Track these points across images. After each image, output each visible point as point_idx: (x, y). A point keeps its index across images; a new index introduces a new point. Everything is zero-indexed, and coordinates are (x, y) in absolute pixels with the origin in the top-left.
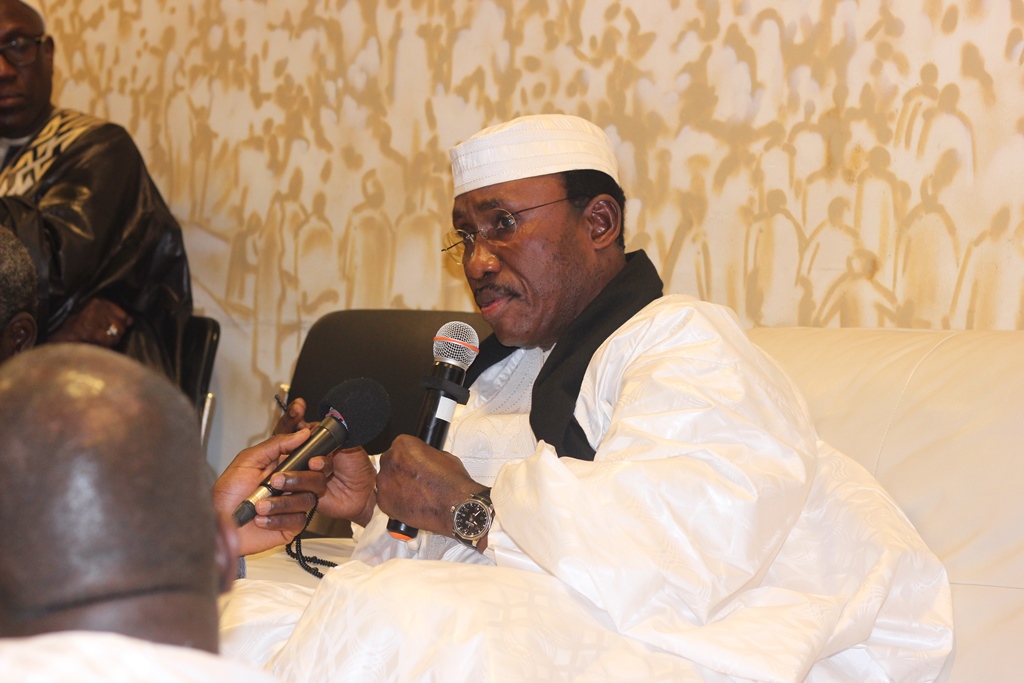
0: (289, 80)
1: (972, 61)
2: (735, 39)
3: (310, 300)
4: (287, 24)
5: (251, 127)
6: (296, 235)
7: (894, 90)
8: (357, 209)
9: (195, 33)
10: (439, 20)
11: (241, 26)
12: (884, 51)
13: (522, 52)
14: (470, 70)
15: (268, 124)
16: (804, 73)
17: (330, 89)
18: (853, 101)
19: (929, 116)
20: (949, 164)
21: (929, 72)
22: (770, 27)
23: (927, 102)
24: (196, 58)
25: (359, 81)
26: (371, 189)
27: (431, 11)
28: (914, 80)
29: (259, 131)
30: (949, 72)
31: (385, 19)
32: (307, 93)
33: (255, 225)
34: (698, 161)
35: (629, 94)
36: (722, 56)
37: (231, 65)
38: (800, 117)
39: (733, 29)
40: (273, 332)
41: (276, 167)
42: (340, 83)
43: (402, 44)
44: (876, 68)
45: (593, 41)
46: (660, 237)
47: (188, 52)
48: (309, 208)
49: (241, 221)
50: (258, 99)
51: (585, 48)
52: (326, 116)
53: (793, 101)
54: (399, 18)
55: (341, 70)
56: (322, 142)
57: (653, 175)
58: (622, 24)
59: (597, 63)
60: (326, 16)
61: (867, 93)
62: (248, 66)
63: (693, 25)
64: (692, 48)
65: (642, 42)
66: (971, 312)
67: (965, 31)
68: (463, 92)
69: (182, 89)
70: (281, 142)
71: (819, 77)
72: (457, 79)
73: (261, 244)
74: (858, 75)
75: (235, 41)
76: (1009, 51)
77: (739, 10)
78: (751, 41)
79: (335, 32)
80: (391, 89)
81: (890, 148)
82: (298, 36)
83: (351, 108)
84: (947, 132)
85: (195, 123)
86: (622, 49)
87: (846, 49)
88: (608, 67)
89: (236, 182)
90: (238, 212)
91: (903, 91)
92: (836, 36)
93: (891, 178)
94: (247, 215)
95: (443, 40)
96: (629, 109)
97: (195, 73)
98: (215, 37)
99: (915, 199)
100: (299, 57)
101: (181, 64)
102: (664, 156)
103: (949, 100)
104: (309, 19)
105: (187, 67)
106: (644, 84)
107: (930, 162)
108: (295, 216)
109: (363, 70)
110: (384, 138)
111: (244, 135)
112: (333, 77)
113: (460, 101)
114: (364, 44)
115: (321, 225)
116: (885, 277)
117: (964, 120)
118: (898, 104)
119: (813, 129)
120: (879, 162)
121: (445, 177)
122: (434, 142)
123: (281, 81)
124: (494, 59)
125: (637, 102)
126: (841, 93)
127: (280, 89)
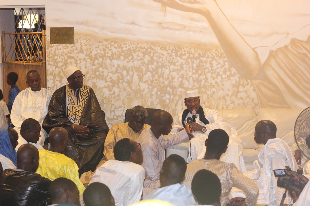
0: (112, 80)
1: (216, 83)
2: (186, 79)
3: (117, 107)
4: (112, 72)
5: (105, 85)
6: (114, 99)
7: (207, 85)
8: (126, 96)
9: (93, 72)
10: (140, 74)
11: (103, 72)
12: (206, 81)
13: (154, 79)
14: (146, 80)
15: (108, 85)
16: (196, 83)
17: (121, 81)
18: (202, 86)
19: (211, 88)
20: (214, 93)
21: (211, 84)
22: (191, 78)
23: (211, 86)
24: (93, 76)
25: (126, 80)
26: (128, 93)
27: (139, 73)
28: (210, 84)
29: (106, 86)
30: (214, 83)
31: (131, 73)
32: (116, 81)
33: (106, 98)
34: (181, 92)
35: (171, 84)
36: (185, 81)
37: (101, 77)
38: (195, 87)
39: (186, 78)
40: (110, 112)
41: (110, 90)
42: (122, 80)
43: (134, 76)
44: (205, 83)
45: (166, 78)
46: (176, 100)
47: (92, 75)
48: (117, 96)
49: (103, 97)
50: (106, 82)
51: (164, 78)
52: (120, 85)
53: (194, 86)
54: (133, 73)
55: (123, 78)
56: (119, 87)
57: (175, 93)
58: (170, 76)
59: (166, 80)
60: (120, 72)
61: (204, 85)
62: (104, 77)
63: (180, 77)
64: (180, 79)
65: (173, 78)
66: (216, 107)
67: (216, 80)
68: (145, 82)
69: (90, 80)
70: (111, 87)
71: (198, 83)
72: (143, 81)
73: (107, 100)
74: (202, 83)
75: (101, 74)
76: (221, 82)
77: (187, 76)
78: (189, 79)
79: (121, 74)
80: (132, 82)
81: (207, 91)
82: (114, 74)
83: (124, 84)
84: (214, 89)
85: (93, 84)
86: (170, 79)
87: (201, 81)
88: (168, 81)
89: (102, 92)
90: (102, 96)
91: (208, 85)
92: (200, 79)
93: (207, 94)
94: (104, 96)
95: (141, 76)
96: (171, 85)
97: (93, 78)
98: (98, 73)
99: (210, 96)
100: (115, 77)
101: (90, 77)
102: (176, 91)
103: (214, 86)
104: (116, 72)
105: (91, 77)
106: (173, 83)
107: (211, 92)
108: (114, 97)
109: (126, 79)
110: (131, 88)
111: (104, 86)
112: (121, 80)
113: (144, 83)
114: (127, 76)
115: (119, 98)
116: (206, 104)
117: (216, 88)
118: (208, 86)
119: (197, 89)
120: (205, 92)
121: (142, 93)
122: (140, 88)
123: (111, 80)
124: (150, 79)
125: (172, 85)
126: (200, 85)
127: (111, 81)
